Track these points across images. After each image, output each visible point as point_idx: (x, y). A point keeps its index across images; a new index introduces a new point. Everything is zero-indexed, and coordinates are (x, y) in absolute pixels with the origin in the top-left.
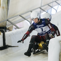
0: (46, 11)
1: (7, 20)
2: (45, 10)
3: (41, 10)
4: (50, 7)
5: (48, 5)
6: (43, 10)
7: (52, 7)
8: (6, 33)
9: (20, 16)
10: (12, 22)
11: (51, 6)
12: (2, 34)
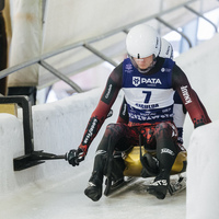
0: (180, 30)
1: (39, 62)
2: (175, 26)
3: (162, 25)
4: (194, 16)
5: (186, 7)
6: (167, 25)
7: (199, 15)
8: (34, 109)
9: (84, 46)
10: (56, 67)
11: (197, 10)
12: (20, 110)
